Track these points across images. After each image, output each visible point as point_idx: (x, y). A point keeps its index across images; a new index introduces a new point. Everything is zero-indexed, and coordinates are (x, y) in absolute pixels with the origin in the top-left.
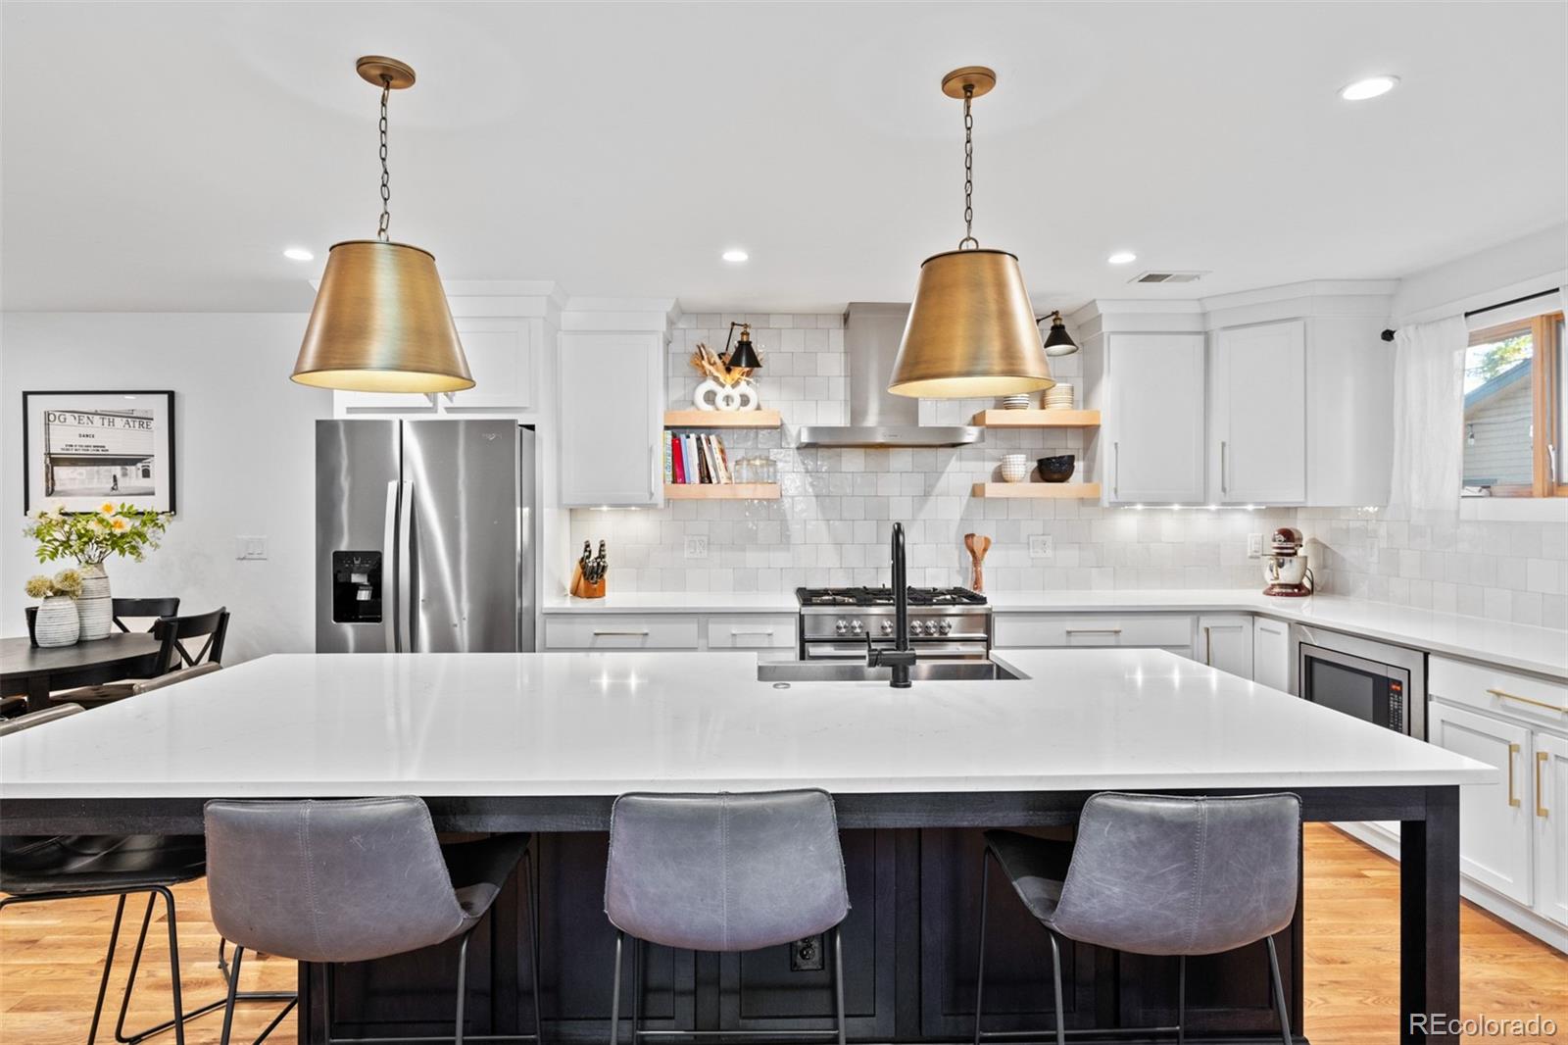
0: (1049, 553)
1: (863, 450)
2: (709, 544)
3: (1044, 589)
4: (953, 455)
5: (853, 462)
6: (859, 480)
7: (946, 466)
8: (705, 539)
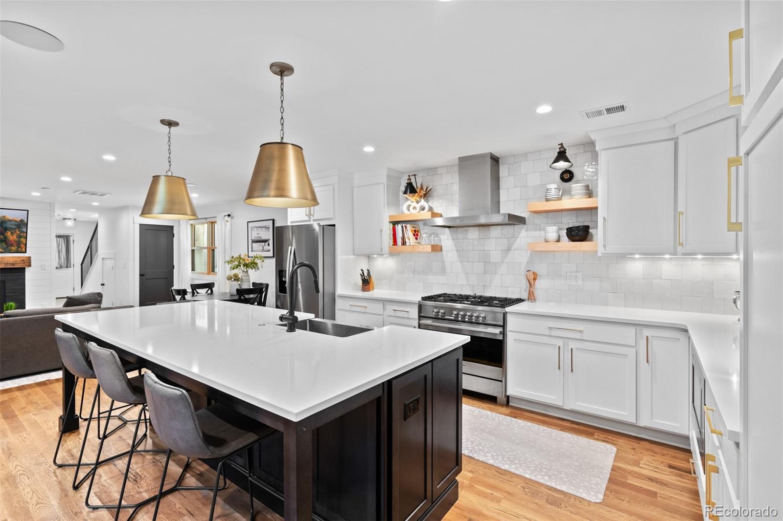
0: (580, 283)
1: (477, 228)
2: (414, 271)
3: (576, 303)
4: (523, 228)
5: (474, 234)
6: (476, 243)
7: (519, 234)
8: (412, 269)
